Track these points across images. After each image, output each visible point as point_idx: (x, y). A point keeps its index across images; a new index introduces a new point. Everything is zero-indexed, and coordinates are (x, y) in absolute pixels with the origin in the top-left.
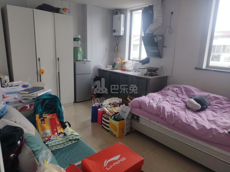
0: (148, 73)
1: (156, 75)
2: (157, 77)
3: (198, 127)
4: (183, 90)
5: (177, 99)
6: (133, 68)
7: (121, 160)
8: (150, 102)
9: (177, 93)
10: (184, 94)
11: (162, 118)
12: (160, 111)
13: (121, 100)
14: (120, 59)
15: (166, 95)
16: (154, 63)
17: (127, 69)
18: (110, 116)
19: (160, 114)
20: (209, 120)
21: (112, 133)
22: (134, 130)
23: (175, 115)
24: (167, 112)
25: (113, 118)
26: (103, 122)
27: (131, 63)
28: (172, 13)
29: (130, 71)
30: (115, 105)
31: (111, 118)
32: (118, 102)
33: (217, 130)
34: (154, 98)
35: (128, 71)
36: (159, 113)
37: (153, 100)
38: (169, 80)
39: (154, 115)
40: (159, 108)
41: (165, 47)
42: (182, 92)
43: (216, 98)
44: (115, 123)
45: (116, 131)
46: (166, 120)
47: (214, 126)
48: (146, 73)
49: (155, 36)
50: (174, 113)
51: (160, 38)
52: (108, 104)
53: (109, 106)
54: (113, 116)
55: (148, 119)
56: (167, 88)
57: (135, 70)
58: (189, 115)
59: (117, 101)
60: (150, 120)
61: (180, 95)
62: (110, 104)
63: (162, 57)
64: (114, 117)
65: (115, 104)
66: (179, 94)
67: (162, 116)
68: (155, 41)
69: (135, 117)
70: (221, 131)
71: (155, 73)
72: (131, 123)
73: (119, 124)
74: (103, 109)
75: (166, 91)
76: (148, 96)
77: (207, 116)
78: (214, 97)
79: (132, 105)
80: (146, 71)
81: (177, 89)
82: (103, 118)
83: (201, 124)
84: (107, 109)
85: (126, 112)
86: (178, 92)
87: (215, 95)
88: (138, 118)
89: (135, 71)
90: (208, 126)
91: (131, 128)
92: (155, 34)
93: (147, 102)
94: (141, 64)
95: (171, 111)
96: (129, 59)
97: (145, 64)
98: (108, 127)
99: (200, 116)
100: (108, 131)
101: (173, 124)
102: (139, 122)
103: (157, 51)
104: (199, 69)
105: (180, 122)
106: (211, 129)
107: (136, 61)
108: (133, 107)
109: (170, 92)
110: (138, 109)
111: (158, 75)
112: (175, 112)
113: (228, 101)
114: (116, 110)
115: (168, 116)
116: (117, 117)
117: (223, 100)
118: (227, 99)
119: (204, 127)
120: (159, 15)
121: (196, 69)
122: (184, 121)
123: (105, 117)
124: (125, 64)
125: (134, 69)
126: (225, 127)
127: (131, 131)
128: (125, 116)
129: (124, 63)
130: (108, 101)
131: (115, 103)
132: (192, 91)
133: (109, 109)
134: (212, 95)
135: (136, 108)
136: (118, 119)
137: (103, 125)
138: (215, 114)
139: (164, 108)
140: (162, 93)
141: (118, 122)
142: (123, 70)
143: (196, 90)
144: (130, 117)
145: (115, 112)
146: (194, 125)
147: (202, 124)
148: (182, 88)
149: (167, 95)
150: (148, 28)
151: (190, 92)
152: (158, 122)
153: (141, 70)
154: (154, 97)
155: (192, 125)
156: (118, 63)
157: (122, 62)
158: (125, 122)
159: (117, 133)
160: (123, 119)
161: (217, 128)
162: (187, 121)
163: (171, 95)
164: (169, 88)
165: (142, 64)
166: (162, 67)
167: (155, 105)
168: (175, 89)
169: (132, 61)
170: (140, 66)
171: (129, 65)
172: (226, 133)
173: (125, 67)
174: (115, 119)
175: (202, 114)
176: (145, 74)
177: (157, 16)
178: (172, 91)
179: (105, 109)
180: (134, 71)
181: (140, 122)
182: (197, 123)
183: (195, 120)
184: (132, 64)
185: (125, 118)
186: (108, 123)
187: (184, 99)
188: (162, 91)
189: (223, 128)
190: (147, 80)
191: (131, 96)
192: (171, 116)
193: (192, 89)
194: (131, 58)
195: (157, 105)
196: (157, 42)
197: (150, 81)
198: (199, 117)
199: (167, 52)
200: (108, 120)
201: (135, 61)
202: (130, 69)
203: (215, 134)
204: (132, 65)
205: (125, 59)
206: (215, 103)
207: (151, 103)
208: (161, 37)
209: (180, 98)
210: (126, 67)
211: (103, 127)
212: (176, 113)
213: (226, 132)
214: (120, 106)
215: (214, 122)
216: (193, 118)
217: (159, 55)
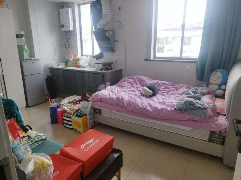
0: (103, 68)
1: (111, 69)
2: (112, 70)
3: (152, 109)
4: (137, 80)
5: (133, 89)
6: (88, 64)
7: (95, 142)
8: (109, 95)
9: (132, 84)
10: (138, 84)
11: (122, 107)
12: (119, 101)
13: (80, 97)
14: (73, 56)
15: (123, 87)
16: (108, 57)
17: (81, 66)
18: (71, 114)
19: (120, 104)
20: (159, 103)
21: (76, 131)
22: (97, 124)
23: (132, 103)
24: (126, 101)
25: (75, 115)
26: (65, 121)
27: (85, 59)
28: (120, 8)
29: (85, 67)
30: (74, 103)
31: (73, 115)
32: (77, 99)
33: (166, 109)
34: (113, 91)
35: (83, 67)
36: (119, 103)
37: (112, 92)
38: (124, 73)
39: (115, 105)
40: (118, 99)
41: (117, 41)
42: (136, 82)
43: (164, 84)
44: (78, 120)
45: (80, 127)
46: (126, 108)
47: (164, 107)
48: (101, 68)
49: (106, 31)
50: (132, 101)
51: (111, 33)
52: (67, 103)
53: (69, 104)
54: (75, 114)
55: (110, 111)
56: (122, 80)
57: (90, 66)
58: (144, 100)
59: (76, 99)
60: (111, 110)
61: (135, 85)
62: (69, 103)
63: (115, 52)
64: (76, 114)
65: (74, 102)
66: (134, 84)
67: (121, 105)
68: (107, 36)
69: (97, 111)
70: (169, 109)
71: (110, 68)
72: (94, 117)
73: (83, 120)
74: (63, 108)
75: (122, 83)
76: (108, 90)
77: (158, 99)
78: (162, 83)
79: (93, 100)
80: (101, 66)
81: (132, 80)
82: (64, 118)
83: (153, 106)
84: (68, 108)
85: (87, 108)
86: (133, 82)
87: (162, 82)
88: (99, 112)
89: (90, 67)
90: (159, 107)
91: (95, 122)
92: (105, 29)
93: (107, 95)
94: (95, 59)
95: (129, 100)
96: (82, 55)
97: (99, 59)
98: (71, 125)
99: (153, 100)
100: (72, 129)
101: (132, 111)
102: (101, 115)
103: (109, 46)
104: (148, 60)
105: (137, 107)
106: (162, 108)
107: (90, 56)
108: (94, 101)
109: (125, 84)
110: (99, 103)
111: (113, 69)
112: (132, 100)
113: (173, 85)
114: (77, 107)
115: (127, 104)
116: (79, 114)
117: (169, 85)
118: (172, 84)
119: (156, 108)
120: (108, 10)
121: (146, 60)
122: (141, 106)
123: (66, 115)
124: (79, 60)
125: (89, 65)
126: (172, 106)
127: (95, 125)
128: (87, 111)
129: (78, 59)
130: (66, 100)
131: (75, 101)
132: (144, 80)
133: (69, 107)
134: (160, 82)
135: (97, 101)
136: (80, 115)
137: (65, 125)
138: (163, 97)
139: (123, 98)
140: (119, 85)
141: (81, 118)
142: (77, 67)
143: (147, 79)
144: (92, 112)
145: (76, 110)
146: (149, 108)
147: (155, 106)
148: (136, 78)
149: (124, 86)
150: (98, 23)
151: (143, 82)
152: (119, 111)
153: (96, 66)
154: (113, 89)
155: (147, 108)
156: (71, 59)
157: (75, 58)
158: (88, 117)
159: (81, 129)
160: (86, 115)
161: (166, 107)
162: (143, 106)
163: (128, 86)
164: (124, 80)
165: (97, 60)
166: (116, 61)
167: (114, 97)
168: (130, 80)
169: (85, 57)
170: (95, 61)
171: (83, 61)
172: (173, 110)
173: (79, 64)
174: (78, 116)
175: (154, 98)
176: (101, 69)
177: (106, 11)
178: (128, 82)
179: (65, 108)
180: (88, 67)
181: (102, 115)
182: (151, 106)
183: (149, 104)
184: (86, 60)
185: (88, 113)
186: (71, 121)
187: (138, 88)
188: (119, 83)
189: (170, 107)
190: (104, 75)
191: (90, 92)
192: (130, 103)
193: (144, 79)
194: (84, 54)
195: (116, 96)
196: (109, 37)
197: (107, 75)
198: (152, 101)
199: (119, 46)
200: (71, 118)
201: (88, 57)
202: (85, 65)
203: (165, 112)
204: (87, 61)
205: (78, 55)
206: (163, 88)
207: (110, 95)
208: (112, 32)
209: (135, 88)
210: (80, 64)
211: (65, 126)
212: (134, 100)
213: (173, 109)
214: (80, 103)
215: (163, 103)
216: (148, 103)
217: (112, 50)
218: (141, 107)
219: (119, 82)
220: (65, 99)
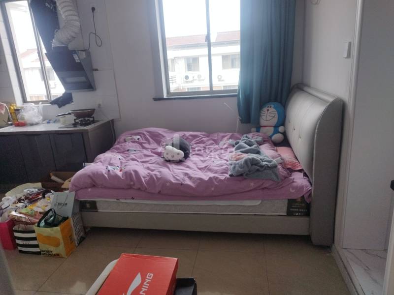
0: (77, 121)
1: (93, 122)
2: (97, 124)
3: (194, 182)
4: (148, 136)
5: (145, 152)
6: (41, 118)
7: (148, 281)
8: (109, 171)
9: (141, 144)
10: (151, 142)
11: (139, 189)
12: (131, 180)
13: (39, 185)
14: (5, 105)
15: (126, 151)
16: (82, 101)
17: (28, 122)
18: (33, 224)
19: (134, 184)
20: (200, 169)
21: (49, 254)
22: (89, 229)
23: (157, 178)
24: (144, 177)
25: (43, 223)
26: (18, 242)
27: (33, 109)
28: (93, 9)
29: (37, 124)
30: (32, 199)
31: (39, 226)
32: (36, 190)
33: (217, 178)
34: (111, 162)
35: (32, 125)
36: (132, 183)
37: (111, 164)
38: (118, 126)
39: (123, 189)
40: (128, 175)
41: (97, 70)
42: (147, 139)
43: (195, 137)
44: (52, 232)
45: (57, 245)
46: (146, 189)
47: (212, 175)
48: (73, 122)
49: (74, 52)
50: (155, 175)
51: (83, 55)
52: (15, 203)
53: (20, 205)
54: (43, 221)
55: (115, 200)
56: (122, 138)
57: (48, 120)
58: (175, 170)
59: (34, 190)
60: (117, 200)
61: (146, 145)
62: (20, 200)
63: (96, 89)
64: (46, 221)
65: (31, 197)
66: (144, 143)
67: (137, 186)
68: (77, 61)
69: (88, 206)
70: (222, 177)
71: (91, 119)
72: (82, 218)
73: (62, 231)
74: (9, 216)
75: (123, 144)
76: (101, 162)
77: (195, 163)
78: (191, 135)
79: (76, 186)
80: (72, 118)
81: (139, 137)
82: (16, 234)
83: (196, 177)
84: (20, 213)
85: (66, 204)
86: (142, 141)
87: (191, 133)
88: (93, 206)
89: (48, 123)
90: (206, 176)
91: (85, 228)
92: (70, 47)
93: (104, 172)
94: (56, 106)
95: (149, 173)
96: (24, 100)
97: (64, 105)
98: (37, 246)
99: (188, 167)
100: (39, 253)
101: (159, 192)
102: (97, 211)
103: (83, 79)
104: (159, 99)
105: (168, 184)
106: (210, 178)
107: (43, 102)
108: (77, 188)
109: (129, 145)
110: (90, 190)
111: (97, 121)
112: (154, 173)
113: (208, 136)
114: (41, 206)
115: (148, 182)
116: (52, 219)
117: (203, 136)
118: (206, 134)
119: (201, 179)
120: (71, 13)
121: (155, 99)
122: (173, 181)
123: (20, 229)
124: (19, 113)
125: (44, 120)
126: (223, 171)
127: (86, 233)
128: (68, 211)
129: (17, 110)
130: (10, 196)
131: (30, 195)
132: (160, 134)
133: (24, 211)
134: (188, 134)
135: (86, 188)
136: (55, 223)
137: (20, 248)
138: (202, 159)
139: (136, 172)
140: (117, 149)
141: (58, 228)
142: (18, 125)
143: (165, 132)
144: (77, 210)
145: (40, 213)
146: (188, 182)
147: (197, 176)
148: (145, 133)
149: (128, 150)
150: (53, 38)
151: (159, 137)
152: (133, 198)
153: (61, 119)
154: (111, 159)
155: (185, 183)
156: (3, 112)
157: (10, 109)
158: (71, 221)
159: (61, 249)
160: (65, 219)
161: (216, 175)
162: (177, 180)
163: (135, 149)
164: (125, 139)
165: (60, 107)
166: (99, 106)
167: (120, 174)
168: (136, 137)
169: (33, 104)
170: (56, 110)
171: (30, 112)
172: (228, 178)
173: (23, 118)
174: (49, 225)
175: (188, 163)
176: (73, 124)
177: (67, 13)
178: (132, 142)
179: (14, 213)
180: (44, 122)
181: (99, 211)
182: (190, 178)
183: (186, 174)
184: (36, 110)
185: (69, 214)
186: (34, 239)
187: (154, 149)
188: (116, 146)
189: (222, 173)
190: (82, 134)
191: (57, 171)
192: (152, 180)
193: (160, 132)
194: (28, 99)
195: (121, 171)
196: (80, 63)
197: (89, 134)
198: (187, 169)
199: (101, 78)
200: (33, 232)
201: (41, 103)
202: (36, 120)
203: (216, 183)
204: (38, 111)
205: (15, 102)
206: (196, 143)
207: (111, 171)
208: (84, 53)
209: (149, 150)
210: (25, 118)
211: (21, 251)
212: (158, 173)
213: (228, 176)
214: (44, 197)
215: (207, 169)
216: (183, 173)
217: (89, 86)
218: (176, 184)
219: (116, 144)
220: (6, 194)
